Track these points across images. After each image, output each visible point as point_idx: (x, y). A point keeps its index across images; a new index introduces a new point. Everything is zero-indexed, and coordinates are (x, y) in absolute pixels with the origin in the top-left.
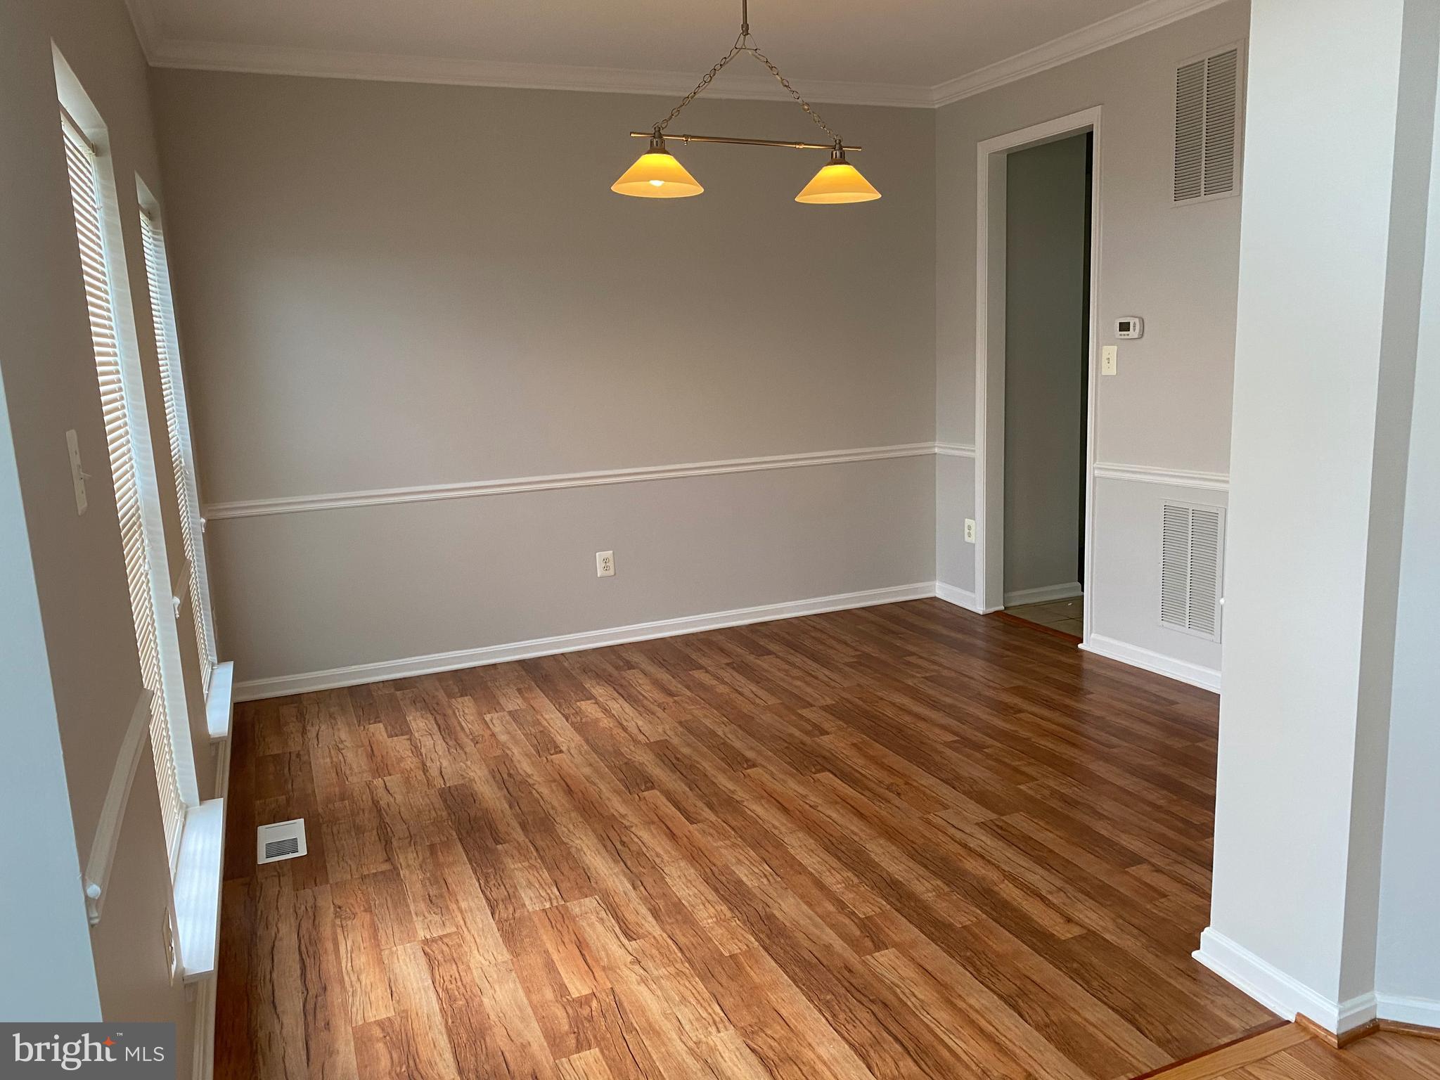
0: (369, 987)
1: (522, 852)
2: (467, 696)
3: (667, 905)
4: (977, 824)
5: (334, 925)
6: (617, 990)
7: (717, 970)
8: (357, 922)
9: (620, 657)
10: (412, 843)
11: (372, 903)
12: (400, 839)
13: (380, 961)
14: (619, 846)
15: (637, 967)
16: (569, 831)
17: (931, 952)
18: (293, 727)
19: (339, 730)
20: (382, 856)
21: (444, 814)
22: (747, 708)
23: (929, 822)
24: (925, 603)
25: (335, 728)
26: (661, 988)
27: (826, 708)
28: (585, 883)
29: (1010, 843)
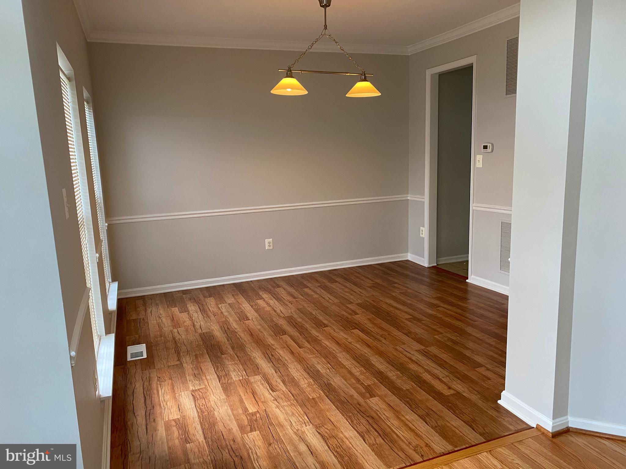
0: (171, 407)
1: (232, 358)
2: (212, 297)
3: (288, 379)
4: (416, 350)
5: (157, 384)
6: (267, 410)
7: (307, 404)
8: (166, 383)
9: (274, 282)
10: (188, 354)
11: (172, 376)
12: (183, 352)
13: (175, 398)
14: (271, 356)
15: (275, 402)
16: (251, 350)
17: (393, 399)
18: (141, 309)
19: (160, 310)
20: (176, 358)
21: (201, 343)
22: (325, 303)
23: (397, 350)
24: (404, 262)
25: (158, 309)
26: (284, 410)
27: (357, 304)
28: (257, 370)
29: (429, 358)
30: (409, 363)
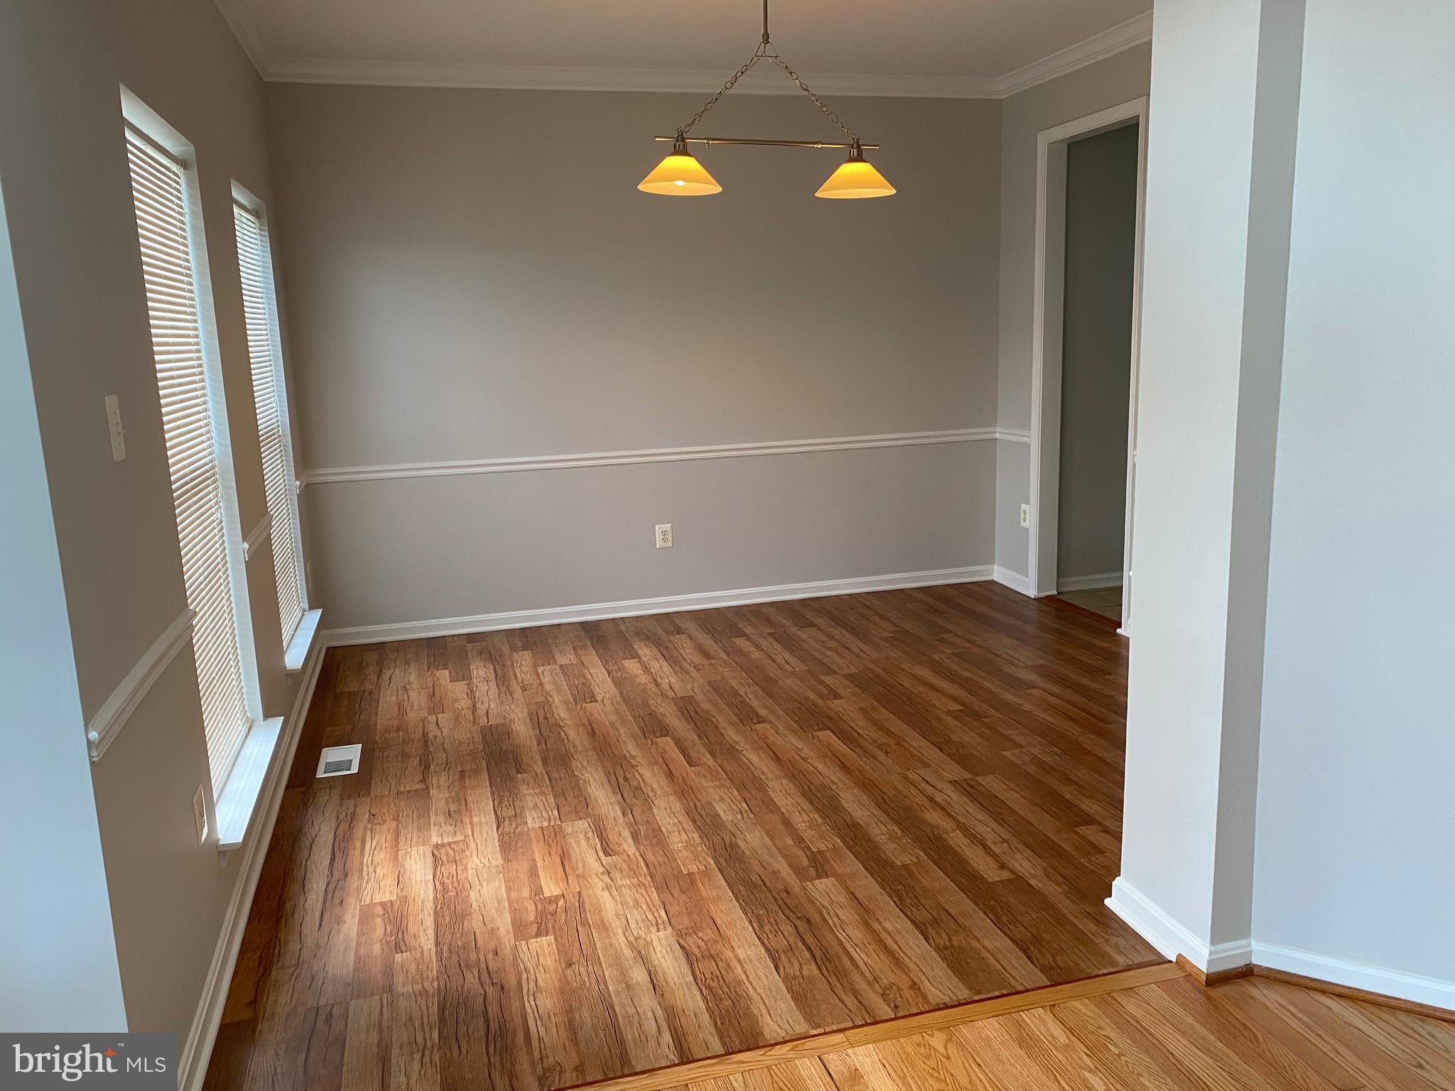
0: (381, 877)
1: (537, 780)
2: (528, 650)
3: (647, 829)
4: (950, 782)
5: (365, 828)
6: (583, 894)
7: (674, 884)
8: (385, 827)
9: (673, 623)
10: (447, 769)
11: (401, 814)
12: (438, 765)
13: (396, 859)
14: (621, 780)
15: (606, 878)
16: (582, 766)
17: (867, 885)
18: (372, 670)
19: (410, 673)
20: (418, 777)
21: (481, 747)
22: (773, 671)
23: (906, 778)
24: (982, 586)
25: (407, 672)
26: (620, 895)
27: (846, 676)
28: (583, 806)
29: (973, 799)
30: (925, 808)
